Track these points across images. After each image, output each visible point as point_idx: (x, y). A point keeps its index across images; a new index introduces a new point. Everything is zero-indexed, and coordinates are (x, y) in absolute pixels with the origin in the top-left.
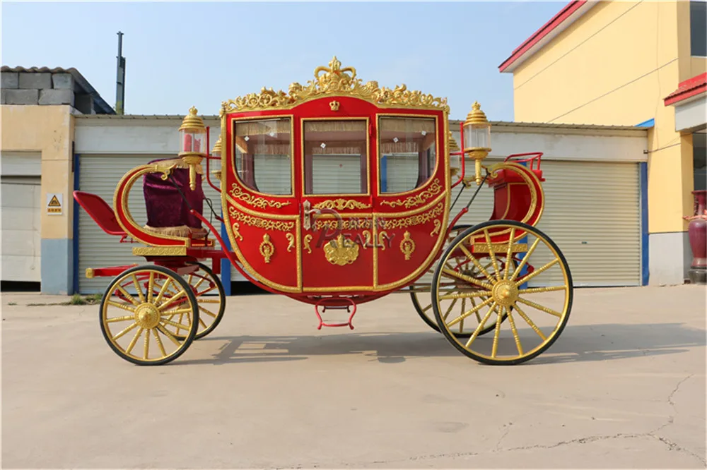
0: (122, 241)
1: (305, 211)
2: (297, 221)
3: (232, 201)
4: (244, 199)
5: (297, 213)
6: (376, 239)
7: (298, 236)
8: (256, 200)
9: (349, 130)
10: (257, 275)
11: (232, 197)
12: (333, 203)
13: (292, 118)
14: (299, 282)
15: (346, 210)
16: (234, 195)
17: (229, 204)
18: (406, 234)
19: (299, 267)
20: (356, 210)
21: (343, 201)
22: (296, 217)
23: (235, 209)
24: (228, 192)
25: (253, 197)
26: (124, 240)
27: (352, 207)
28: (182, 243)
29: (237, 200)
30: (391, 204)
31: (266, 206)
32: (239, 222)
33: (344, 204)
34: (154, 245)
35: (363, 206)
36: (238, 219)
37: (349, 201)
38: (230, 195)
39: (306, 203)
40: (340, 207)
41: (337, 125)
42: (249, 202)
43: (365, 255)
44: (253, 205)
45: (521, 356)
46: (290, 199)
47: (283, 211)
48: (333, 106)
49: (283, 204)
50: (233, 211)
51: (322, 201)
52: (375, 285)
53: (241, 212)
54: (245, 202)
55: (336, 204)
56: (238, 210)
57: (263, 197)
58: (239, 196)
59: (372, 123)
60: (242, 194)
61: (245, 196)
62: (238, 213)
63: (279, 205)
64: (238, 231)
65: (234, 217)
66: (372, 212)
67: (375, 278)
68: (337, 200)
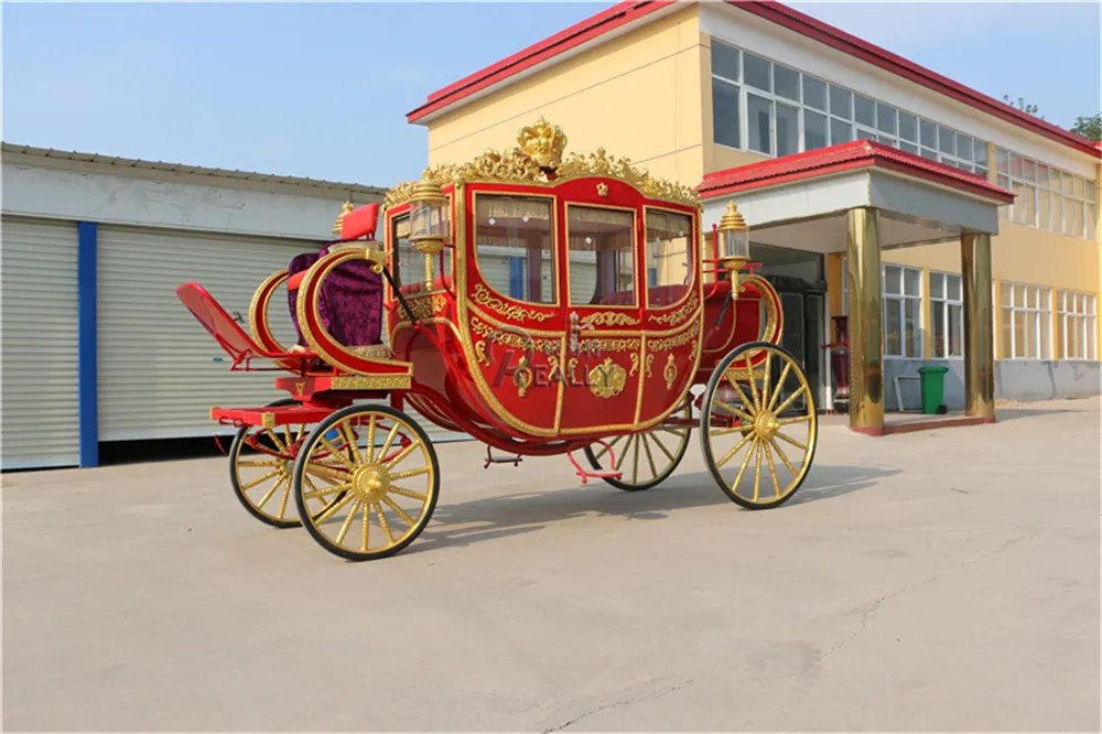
0: (234, 369)
1: (572, 327)
2: (563, 340)
3: (476, 310)
4: (493, 307)
5: (563, 329)
6: (641, 363)
7: (563, 361)
8: (510, 309)
9: (614, 222)
10: (508, 414)
11: (476, 304)
12: (602, 316)
13: (555, 201)
14: (557, 422)
15: (616, 327)
16: (477, 300)
17: (471, 314)
18: (671, 357)
19: (559, 402)
20: (626, 327)
21: (613, 314)
22: (563, 334)
23: (481, 320)
24: (469, 296)
25: (506, 305)
26: (237, 366)
27: (622, 323)
28: (405, 369)
29: (482, 308)
30: (658, 319)
31: (525, 318)
32: (485, 339)
33: (614, 318)
34: (365, 373)
35: (632, 322)
36: (484, 336)
37: (620, 314)
38: (473, 299)
39: (574, 316)
40: (610, 322)
41: (603, 214)
42: (500, 311)
43: (631, 383)
44: (507, 316)
45: (778, 497)
46: (556, 309)
47: (545, 325)
48: (602, 189)
49: (547, 316)
50: (476, 323)
51: (591, 314)
52: (636, 421)
53: (489, 325)
54: (495, 312)
55: (606, 318)
56: (485, 323)
57: (520, 305)
58: (486, 303)
59: (640, 216)
60: (490, 300)
61: (495, 303)
62: (485, 327)
63: (542, 317)
64: (484, 352)
65: (478, 333)
66: (639, 329)
67: (638, 412)
68: (606, 313)
